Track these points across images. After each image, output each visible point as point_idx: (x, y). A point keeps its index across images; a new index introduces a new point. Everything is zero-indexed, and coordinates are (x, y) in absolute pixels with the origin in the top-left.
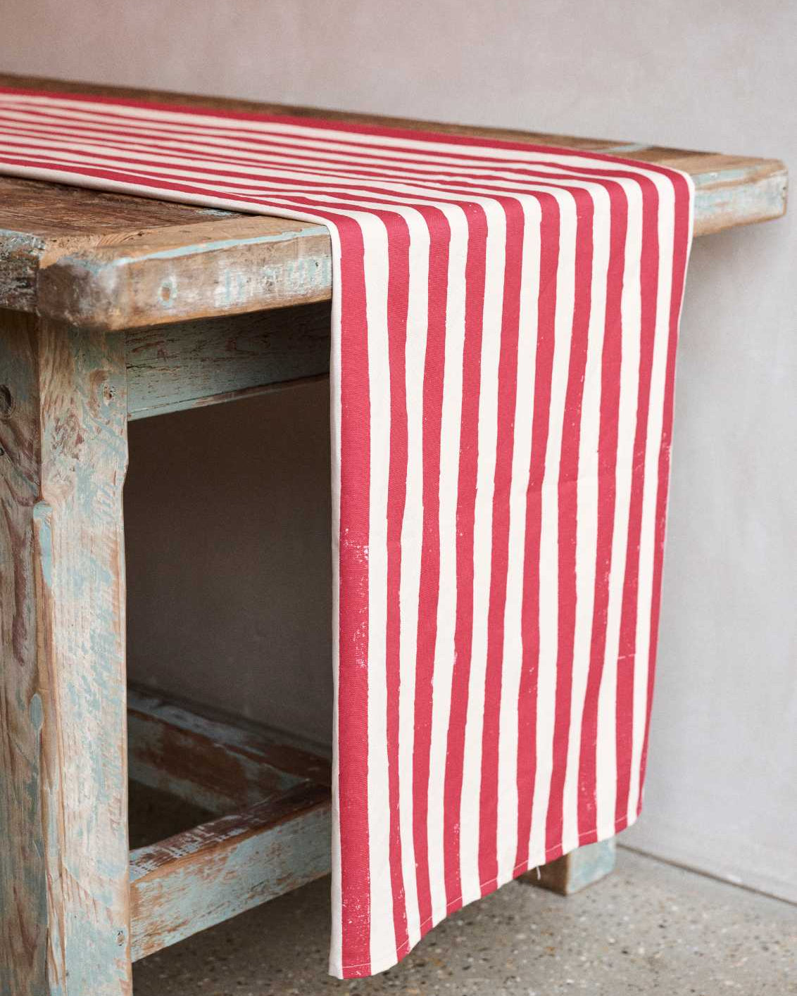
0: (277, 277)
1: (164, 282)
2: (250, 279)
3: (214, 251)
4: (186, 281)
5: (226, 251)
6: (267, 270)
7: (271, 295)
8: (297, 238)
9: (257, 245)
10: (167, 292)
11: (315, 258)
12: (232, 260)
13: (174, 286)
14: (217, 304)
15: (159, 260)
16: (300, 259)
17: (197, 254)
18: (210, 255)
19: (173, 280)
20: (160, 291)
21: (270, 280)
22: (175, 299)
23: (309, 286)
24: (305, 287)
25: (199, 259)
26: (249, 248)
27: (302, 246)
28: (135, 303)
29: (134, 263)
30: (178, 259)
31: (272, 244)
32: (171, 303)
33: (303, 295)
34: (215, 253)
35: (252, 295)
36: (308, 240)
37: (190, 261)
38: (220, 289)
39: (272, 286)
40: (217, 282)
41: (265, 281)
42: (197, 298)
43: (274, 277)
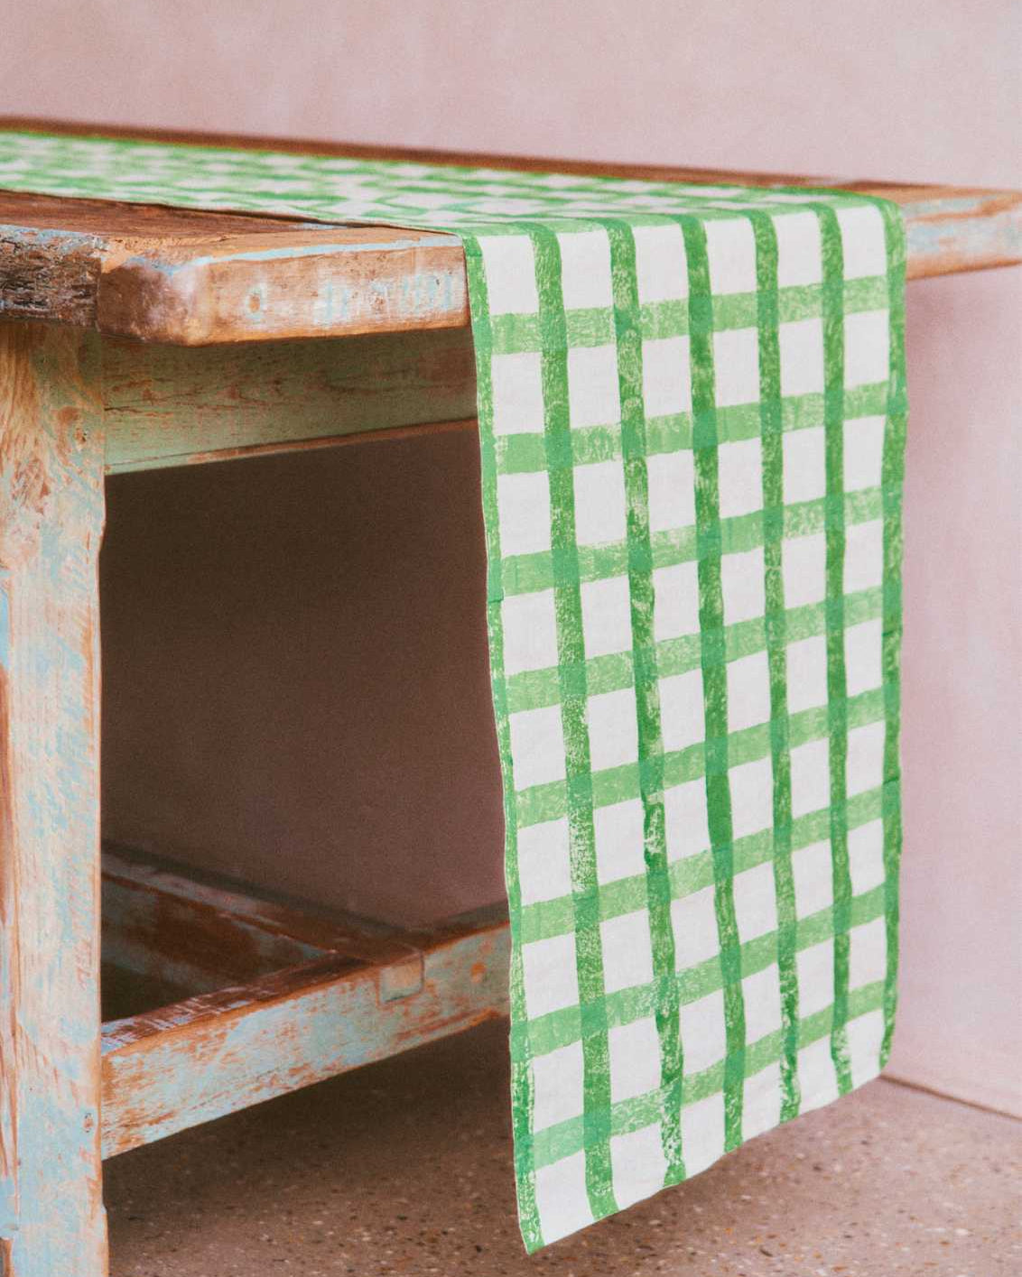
0: (389, 294)
1: (252, 290)
2: (356, 294)
3: (315, 256)
4: (279, 290)
5: (327, 257)
6: (379, 285)
7: (382, 316)
8: (414, 248)
9: (365, 253)
10: (255, 301)
11: (436, 274)
12: (334, 269)
13: (264, 296)
14: (316, 322)
15: (247, 262)
16: (418, 275)
17: (292, 259)
18: (309, 261)
19: (263, 288)
20: (247, 301)
21: (380, 298)
22: (265, 312)
23: (428, 309)
24: (424, 309)
25: (295, 265)
26: (356, 256)
27: (420, 258)
28: (217, 312)
29: (217, 264)
30: (269, 262)
31: (384, 253)
32: (259, 316)
33: (421, 319)
34: (315, 259)
35: (358, 313)
36: (428, 251)
37: (284, 266)
38: (319, 304)
39: (384, 305)
40: (315, 295)
41: (375, 298)
42: (291, 311)
43: (386, 294)
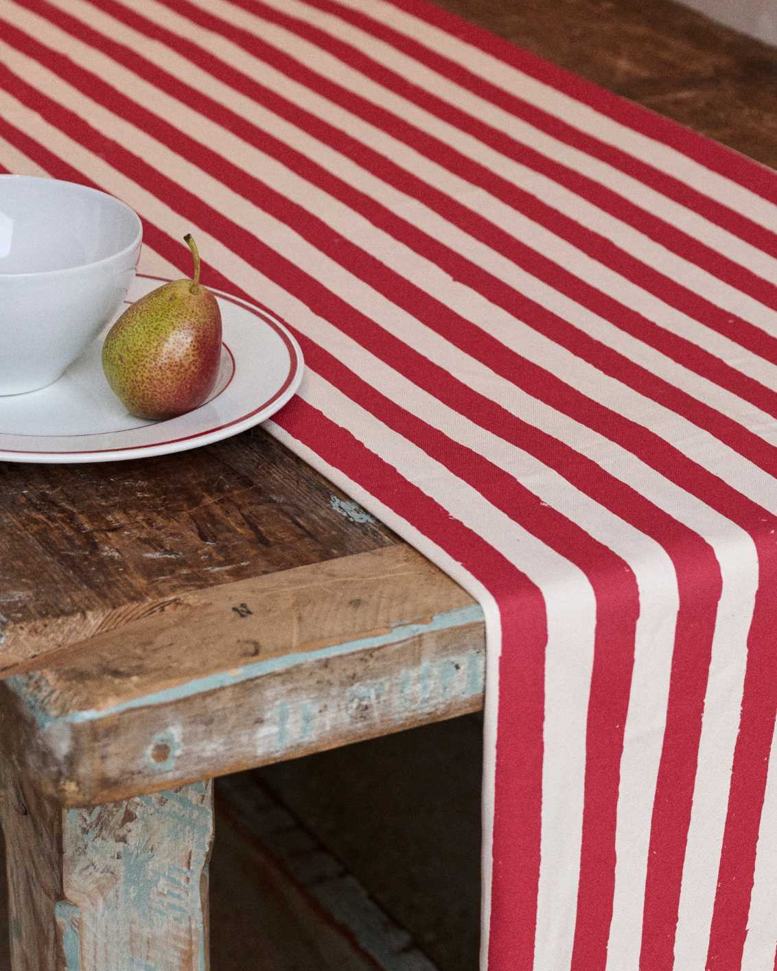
0: (378, 696)
1: (158, 738)
2: (326, 706)
3: (257, 678)
4: (202, 728)
5: (279, 675)
6: (359, 689)
7: (365, 723)
8: (420, 636)
9: (340, 657)
10: (162, 752)
11: (453, 659)
12: (290, 686)
13: (177, 738)
14: (260, 751)
15: (149, 707)
16: (425, 663)
17: (222, 689)
18: (248, 686)
19: (175, 732)
20: (149, 750)
21: (364, 703)
22: (179, 758)
23: (441, 700)
24: (434, 702)
25: (228, 694)
26: (326, 664)
27: (430, 646)
28: (103, 774)
29: (100, 720)
30: (187, 700)
31: (370, 652)
32: (170, 764)
33: (429, 714)
34: (258, 681)
35: (328, 728)
36: (441, 635)
37: (209, 700)
38: (263, 731)
39: (369, 710)
40: (260, 721)
41: (355, 705)
42: (221, 749)
43: (373, 697)
